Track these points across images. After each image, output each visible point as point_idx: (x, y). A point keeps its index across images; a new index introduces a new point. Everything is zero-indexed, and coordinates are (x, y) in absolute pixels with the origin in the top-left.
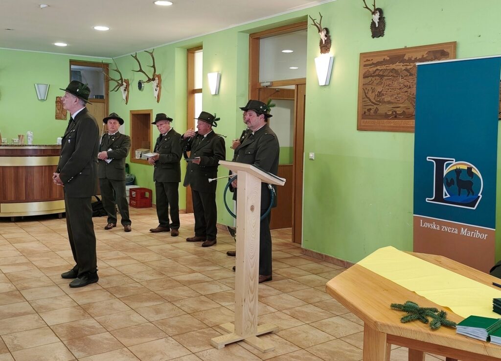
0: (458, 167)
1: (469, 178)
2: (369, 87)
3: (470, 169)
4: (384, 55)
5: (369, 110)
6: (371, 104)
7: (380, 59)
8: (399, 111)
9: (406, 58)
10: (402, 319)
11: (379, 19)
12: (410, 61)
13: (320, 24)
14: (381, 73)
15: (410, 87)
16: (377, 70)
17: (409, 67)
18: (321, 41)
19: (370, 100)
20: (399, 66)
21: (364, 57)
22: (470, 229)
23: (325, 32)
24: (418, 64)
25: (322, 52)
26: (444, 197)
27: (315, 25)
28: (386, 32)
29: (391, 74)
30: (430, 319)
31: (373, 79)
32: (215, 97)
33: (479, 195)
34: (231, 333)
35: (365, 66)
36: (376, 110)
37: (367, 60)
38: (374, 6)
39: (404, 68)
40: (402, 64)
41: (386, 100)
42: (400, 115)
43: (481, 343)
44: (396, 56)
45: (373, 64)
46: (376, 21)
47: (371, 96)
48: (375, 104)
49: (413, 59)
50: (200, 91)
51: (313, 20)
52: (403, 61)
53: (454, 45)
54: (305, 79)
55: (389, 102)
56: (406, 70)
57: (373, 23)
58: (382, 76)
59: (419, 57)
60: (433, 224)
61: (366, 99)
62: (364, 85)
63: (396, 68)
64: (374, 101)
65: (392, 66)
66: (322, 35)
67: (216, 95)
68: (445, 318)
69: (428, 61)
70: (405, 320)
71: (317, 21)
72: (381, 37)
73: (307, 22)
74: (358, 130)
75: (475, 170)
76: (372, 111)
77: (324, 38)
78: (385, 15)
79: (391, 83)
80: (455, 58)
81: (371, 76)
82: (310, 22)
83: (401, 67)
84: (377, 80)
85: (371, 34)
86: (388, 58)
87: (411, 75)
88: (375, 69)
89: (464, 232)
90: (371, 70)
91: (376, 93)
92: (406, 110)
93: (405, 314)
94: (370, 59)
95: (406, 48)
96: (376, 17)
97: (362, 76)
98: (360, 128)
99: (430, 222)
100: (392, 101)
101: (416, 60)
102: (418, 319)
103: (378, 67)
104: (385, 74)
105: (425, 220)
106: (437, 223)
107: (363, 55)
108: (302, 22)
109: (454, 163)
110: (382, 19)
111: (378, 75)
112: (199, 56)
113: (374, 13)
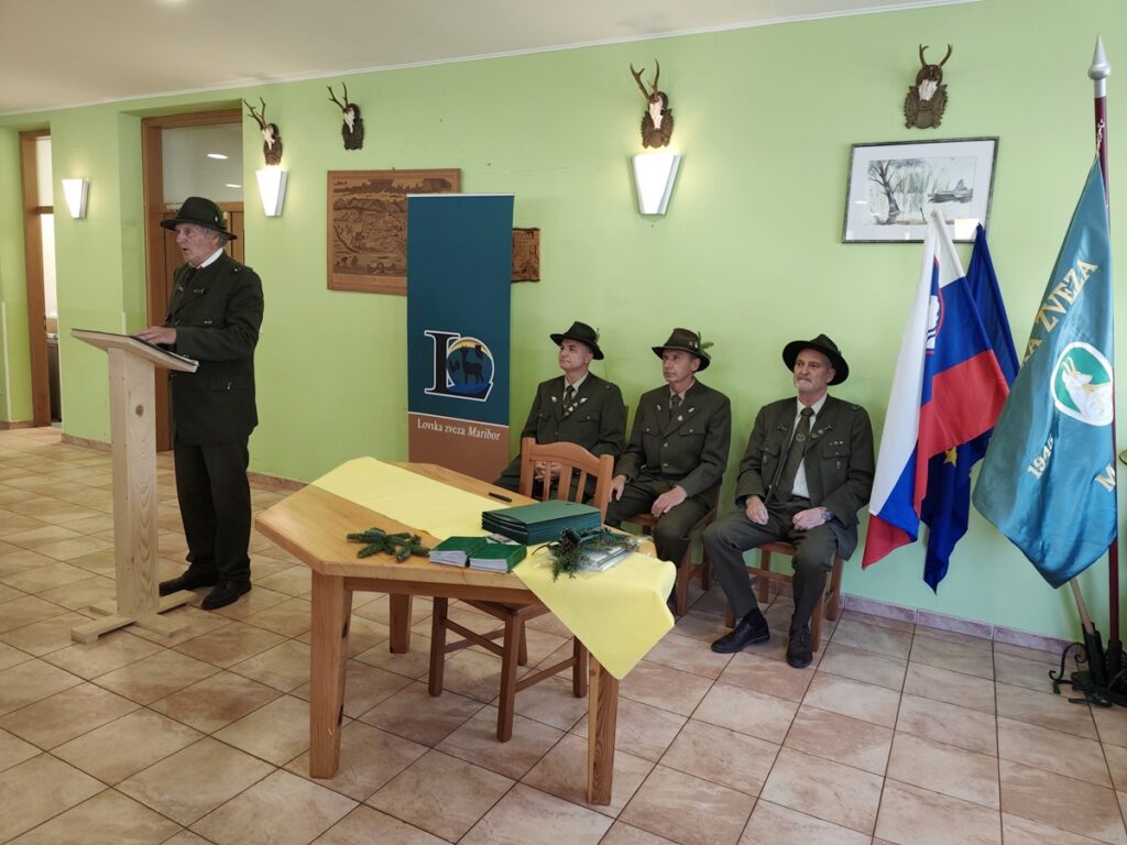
0: (465, 344)
1: (478, 361)
2: (343, 225)
3: (478, 347)
4: (365, 178)
5: (345, 259)
6: (346, 250)
7: (359, 183)
8: (387, 263)
9: (395, 185)
10: (360, 553)
11: (354, 120)
12: (400, 190)
13: (262, 117)
14: (360, 205)
15: (401, 229)
16: (354, 199)
17: (399, 200)
18: (266, 144)
19: (345, 244)
20: (384, 196)
21: (334, 178)
22: (480, 428)
23: (272, 131)
24: (409, 195)
25: (268, 162)
26: (448, 386)
27: (254, 116)
28: (365, 142)
29: (374, 207)
30: (398, 549)
31: (349, 212)
32: (81, 223)
33: (491, 382)
34: (111, 614)
35: (336, 191)
36: (355, 260)
37: (339, 183)
38: (346, 99)
39: (392, 200)
40: (388, 194)
41: (368, 246)
42: (389, 269)
43: (458, 570)
44: (381, 181)
45: (347, 189)
46: (351, 124)
47: (347, 238)
48: (353, 251)
49: (404, 188)
50: (49, 210)
51: (251, 109)
52: (390, 189)
53: (457, 173)
54: (242, 204)
55: (373, 250)
56: (395, 203)
57: (346, 127)
58: (361, 210)
59: (412, 186)
60: (433, 424)
61: (340, 243)
62: (335, 220)
63: (381, 199)
64: (351, 247)
65: (375, 196)
66: (267, 135)
67: (80, 218)
68: (419, 544)
69: (424, 192)
70: (363, 555)
71: (258, 111)
72: (357, 150)
73: (241, 109)
74: (329, 288)
75: (485, 350)
76: (349, 262)
77: (271, 141)
78: (364, 116)
79: (374, 220)
80: (459, 191)
81: (345, 208)
82: (246, 111)
83: (388, 198)
84: (354, 214)
85: (343, 143)
86: (369, 183)
87: (402, 211)
88: (350, 197)
89: (472, 432)
90: (345, 198)
91: (354, 235)
92: (396, 263)
93: (365, 546)
94: (343, 181)
95: (394, 171)
96: (350, 117)
97: (332, 207)
98: (332, 286)
99: (431, 420)
100: (378, 248)
101: (408, 190)
102: (383, 550)
103: (356, 196)
104: (366, 207)
105: (424, 420)
106: (439, 421)
107: (332, 175)
108: (234, 110)
109: (459, 339)
110: (358, 121)
111: (356, 208)
112: (44, 147)
113: (345, 111)
